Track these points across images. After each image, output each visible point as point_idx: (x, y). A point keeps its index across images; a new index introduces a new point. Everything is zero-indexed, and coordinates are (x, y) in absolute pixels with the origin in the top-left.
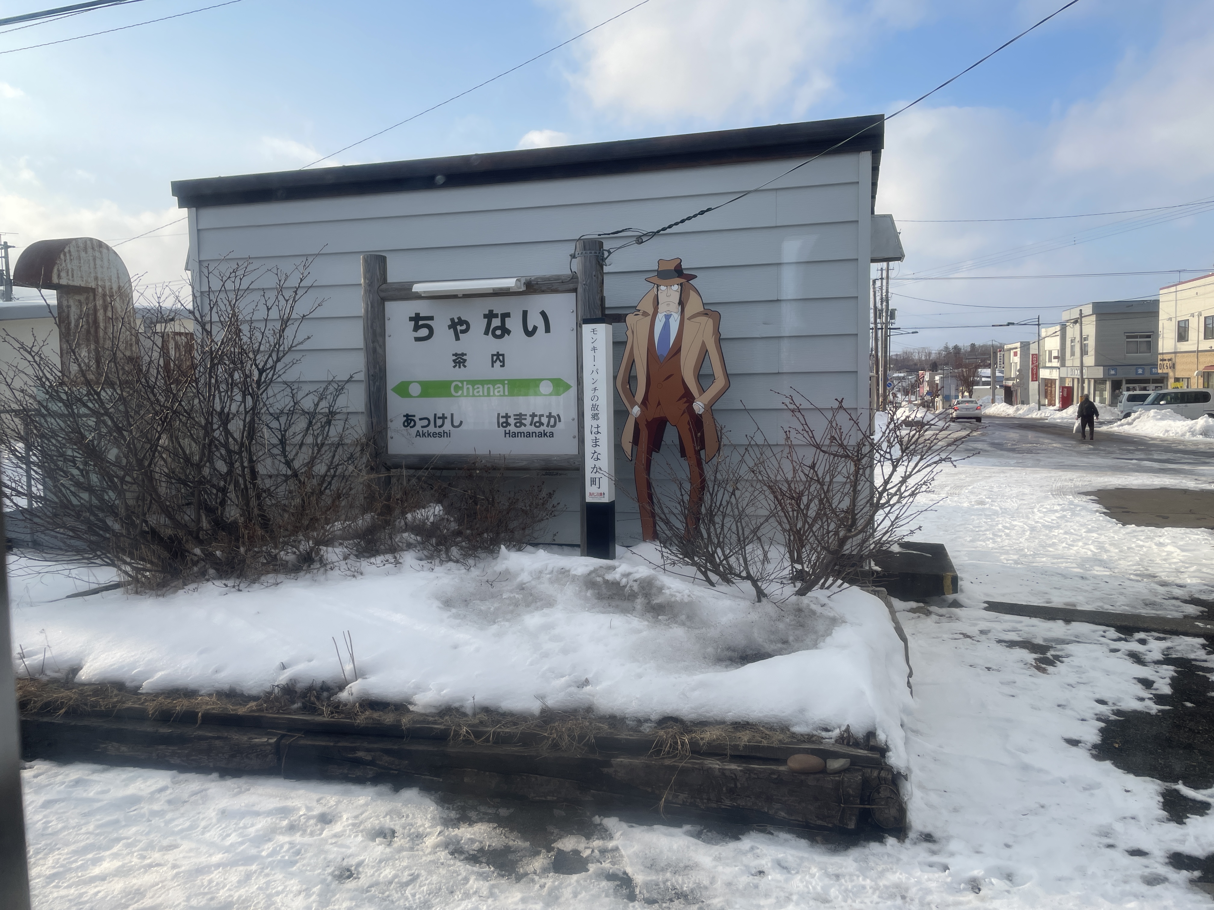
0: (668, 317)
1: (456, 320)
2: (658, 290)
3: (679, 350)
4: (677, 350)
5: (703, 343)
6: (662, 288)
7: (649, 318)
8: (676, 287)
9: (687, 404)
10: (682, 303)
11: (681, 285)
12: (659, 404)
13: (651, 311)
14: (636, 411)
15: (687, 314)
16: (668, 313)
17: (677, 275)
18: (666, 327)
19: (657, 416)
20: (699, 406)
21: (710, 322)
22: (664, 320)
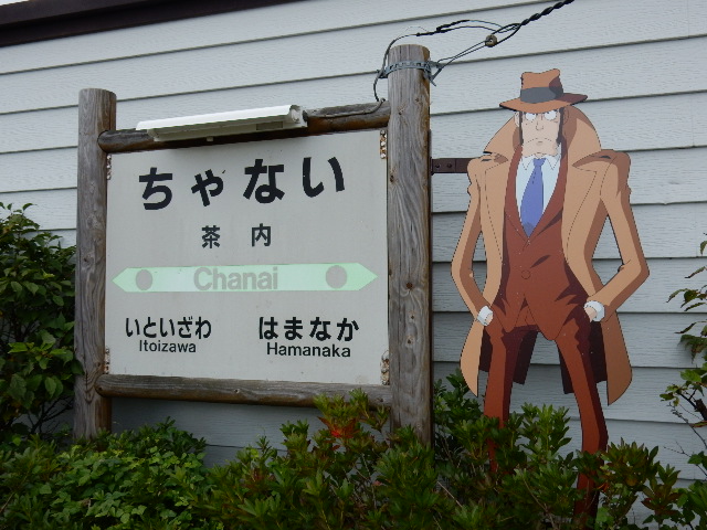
0: (539, 163)
1: (204, 177)
2: (521, 121)
3: (559, 217)
4: (555, 216)
5: (601, 203)
6: (529, 116)
7: (507, 165)
8: (553, 115)
9: (574, 305)
10: (562, 140)
11: (562, 111)
12: (525, 304)
13: (509, 153)
14: (485, 315)
15: (573, 157)
16: (540, 156)
17: (554, 96)
18: (536, 178)
19: (521, 323)
20: (595, 309)
21: (614, 169)
22: (532, 167)
